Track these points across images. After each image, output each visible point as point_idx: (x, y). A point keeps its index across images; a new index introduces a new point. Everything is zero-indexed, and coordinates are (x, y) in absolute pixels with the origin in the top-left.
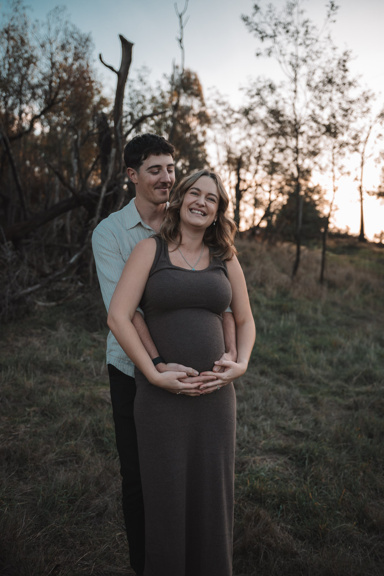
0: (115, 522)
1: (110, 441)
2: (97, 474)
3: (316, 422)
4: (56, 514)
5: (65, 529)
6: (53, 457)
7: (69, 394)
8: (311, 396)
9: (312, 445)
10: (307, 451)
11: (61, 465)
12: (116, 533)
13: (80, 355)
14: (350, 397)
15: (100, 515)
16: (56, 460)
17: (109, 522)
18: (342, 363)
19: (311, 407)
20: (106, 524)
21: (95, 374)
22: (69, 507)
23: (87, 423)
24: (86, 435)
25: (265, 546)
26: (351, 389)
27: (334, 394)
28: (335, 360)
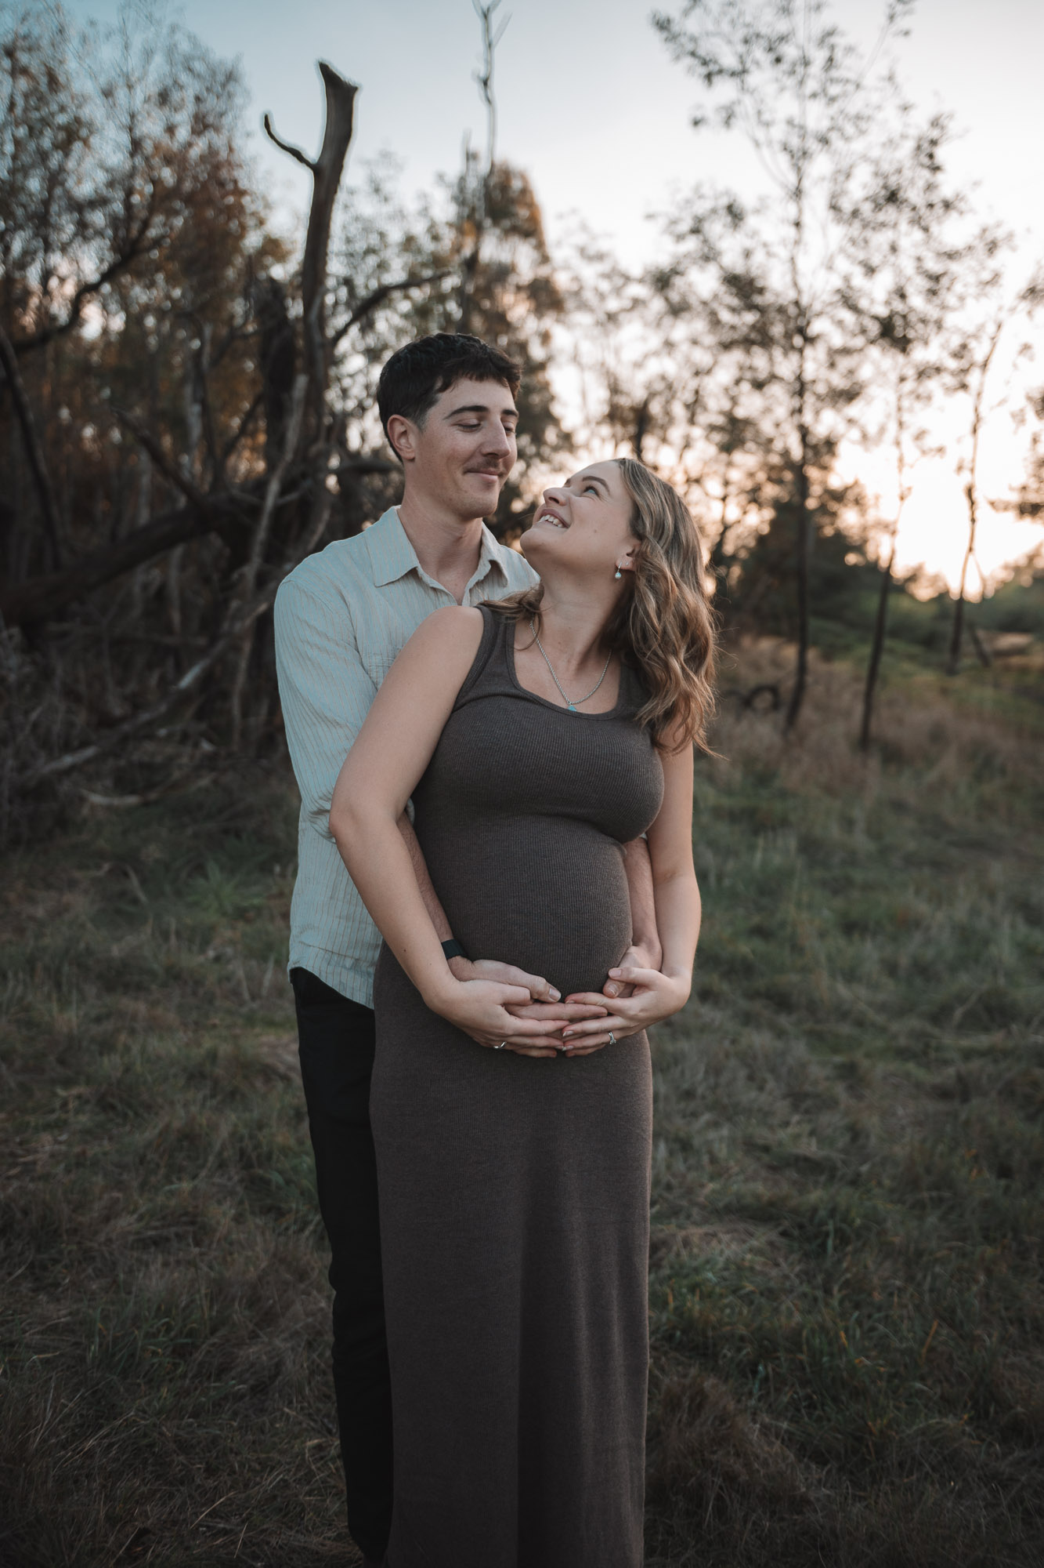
0: (302, 1409)
1: (288, 1182)
2: (252, 1274)
3: (855, 1133)
4: (139, 1385)
5: (164, 1429)
6: (130, 1224)
7: (174, 1051)
8: (838, 1059)
9: (845, 1196)
10: (832, 1213)
11: (152, 1249)
12: (304, 1442)
13: (205, 943)
14: (946, 1063)
15: (260, 1389)
16: (138, 1233)
17: (286, 1410)
18: (922, 970)
19: (840, 1090)
20: (278, 1414)
21: (246, 996)
22: (176, 1366)
23: (224, 1131)
24: (222, 1165)
25: (719, 1481)
26: (950, 1040)
27: (903, 1054)
28: (904, 961)
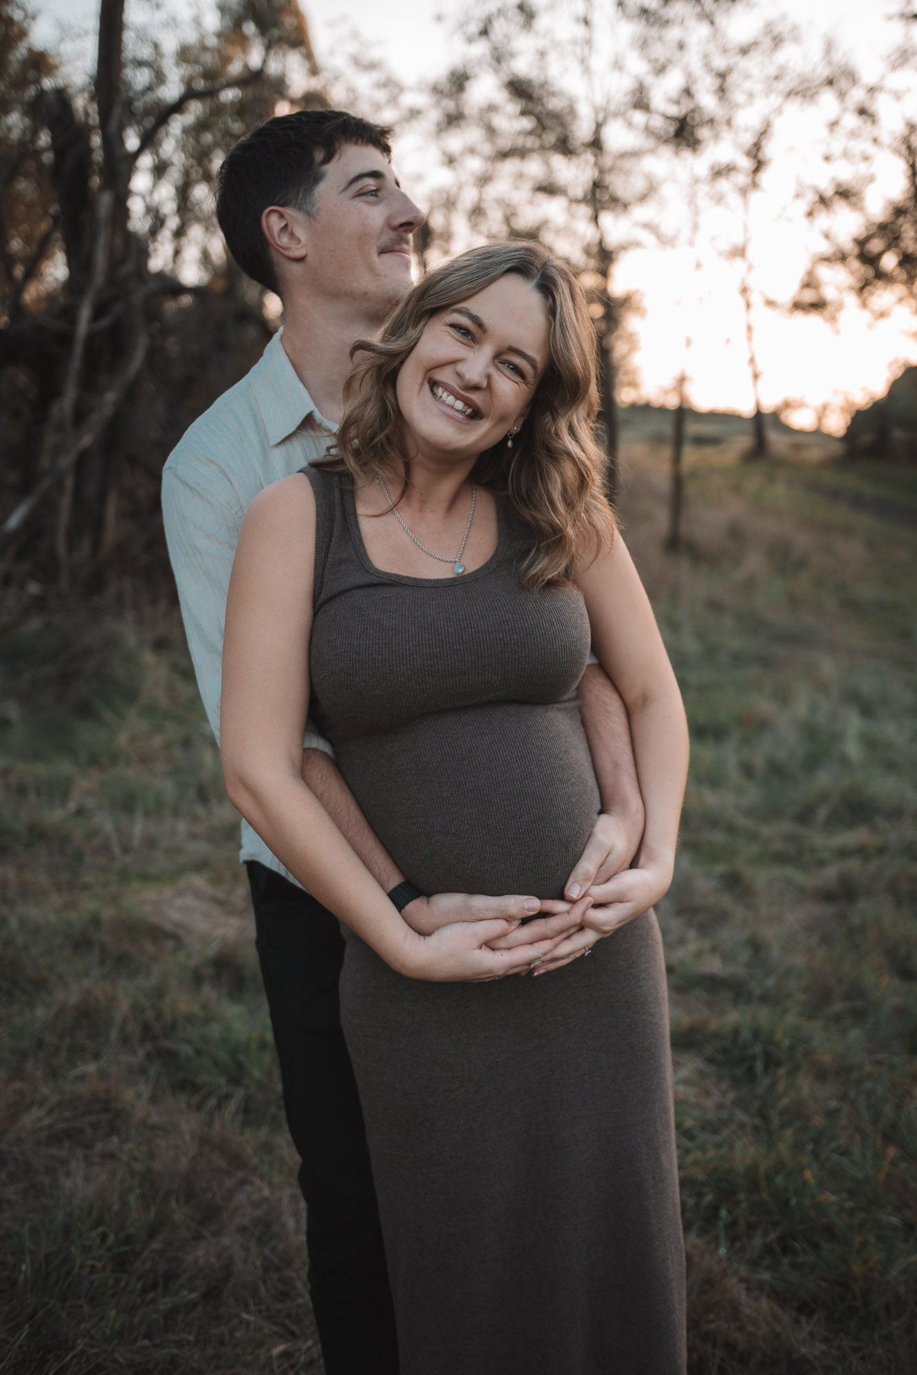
0: (260, 1311)
1: (198, 1052)
2: (184, 1163)
3: (756, 946)
4: (81, 1307)
5: (117, 1355)
6: (40, 1119)
7: (52, 918)
8: (720, 868)
9: (764, 1015)
10: (756, 1033)
11: (66, 1144)
12: (269, 1350)
13: (65, 796)
14: (822, 864)
15: (212, 1294)
16: (50, 1127)
17: (245, 1316)
18: (777, 770)
19: (726, 901)
20: (236, 1321)
21: (117, 850)
22: (118, 1280)
23: (124, 1006)
24: (125, 1040)
25: (719, 1353)
26: (823, 841)
27: (780, 858)
28: (759, 762)
